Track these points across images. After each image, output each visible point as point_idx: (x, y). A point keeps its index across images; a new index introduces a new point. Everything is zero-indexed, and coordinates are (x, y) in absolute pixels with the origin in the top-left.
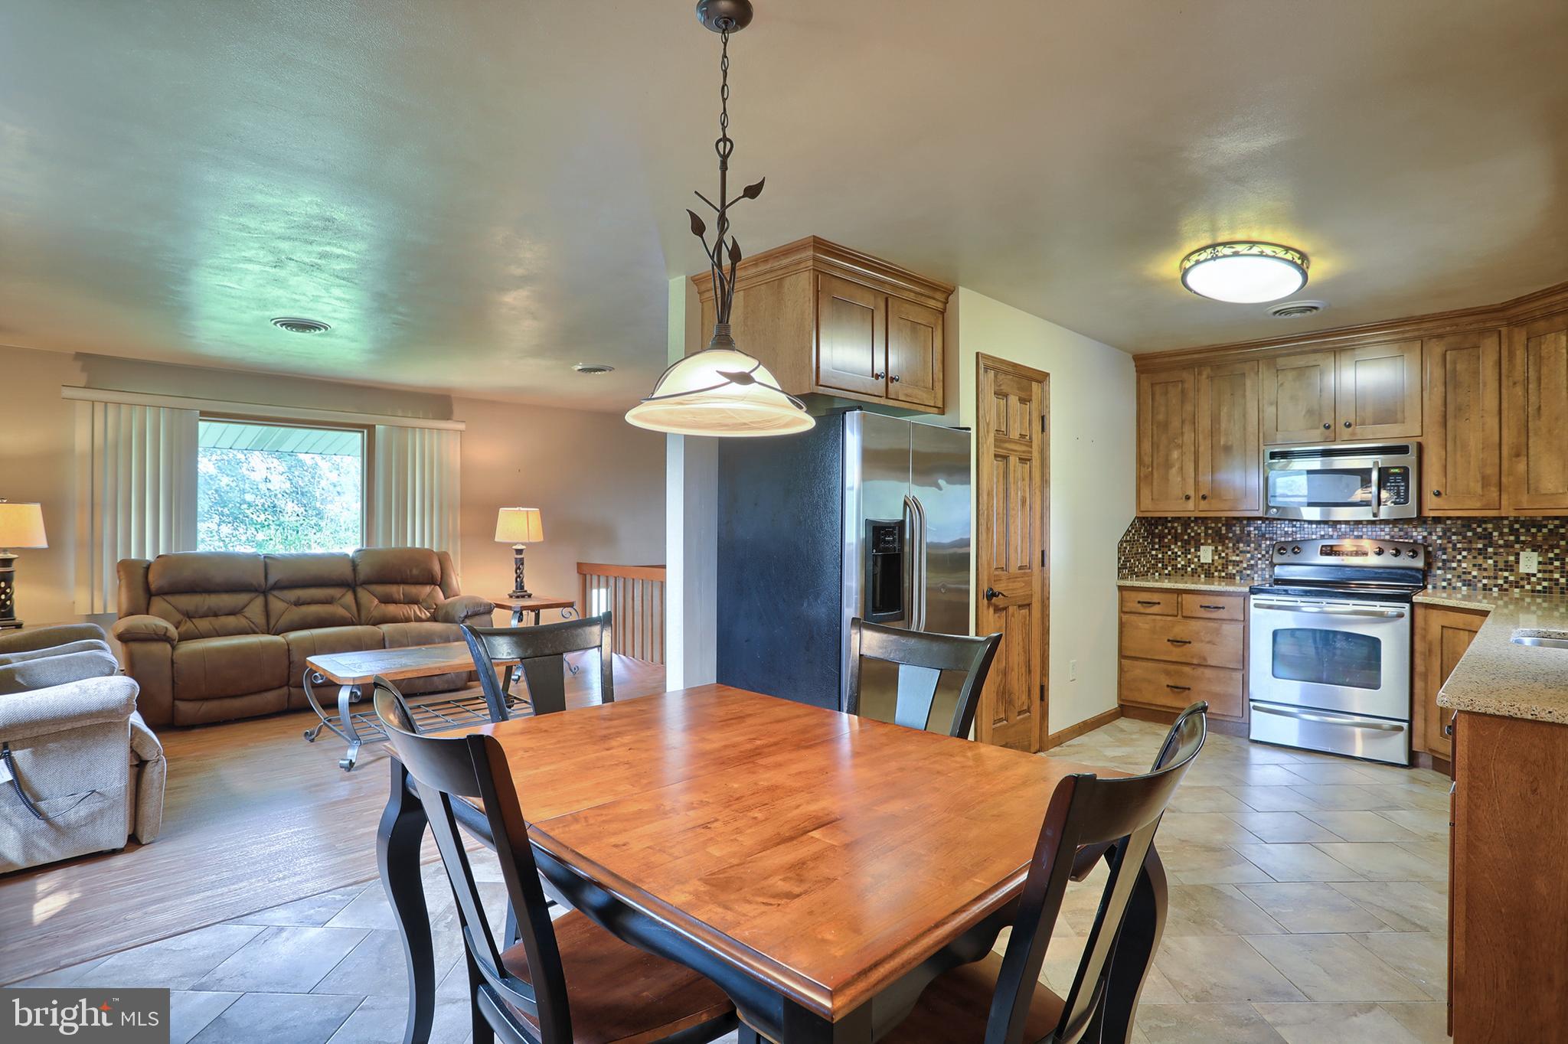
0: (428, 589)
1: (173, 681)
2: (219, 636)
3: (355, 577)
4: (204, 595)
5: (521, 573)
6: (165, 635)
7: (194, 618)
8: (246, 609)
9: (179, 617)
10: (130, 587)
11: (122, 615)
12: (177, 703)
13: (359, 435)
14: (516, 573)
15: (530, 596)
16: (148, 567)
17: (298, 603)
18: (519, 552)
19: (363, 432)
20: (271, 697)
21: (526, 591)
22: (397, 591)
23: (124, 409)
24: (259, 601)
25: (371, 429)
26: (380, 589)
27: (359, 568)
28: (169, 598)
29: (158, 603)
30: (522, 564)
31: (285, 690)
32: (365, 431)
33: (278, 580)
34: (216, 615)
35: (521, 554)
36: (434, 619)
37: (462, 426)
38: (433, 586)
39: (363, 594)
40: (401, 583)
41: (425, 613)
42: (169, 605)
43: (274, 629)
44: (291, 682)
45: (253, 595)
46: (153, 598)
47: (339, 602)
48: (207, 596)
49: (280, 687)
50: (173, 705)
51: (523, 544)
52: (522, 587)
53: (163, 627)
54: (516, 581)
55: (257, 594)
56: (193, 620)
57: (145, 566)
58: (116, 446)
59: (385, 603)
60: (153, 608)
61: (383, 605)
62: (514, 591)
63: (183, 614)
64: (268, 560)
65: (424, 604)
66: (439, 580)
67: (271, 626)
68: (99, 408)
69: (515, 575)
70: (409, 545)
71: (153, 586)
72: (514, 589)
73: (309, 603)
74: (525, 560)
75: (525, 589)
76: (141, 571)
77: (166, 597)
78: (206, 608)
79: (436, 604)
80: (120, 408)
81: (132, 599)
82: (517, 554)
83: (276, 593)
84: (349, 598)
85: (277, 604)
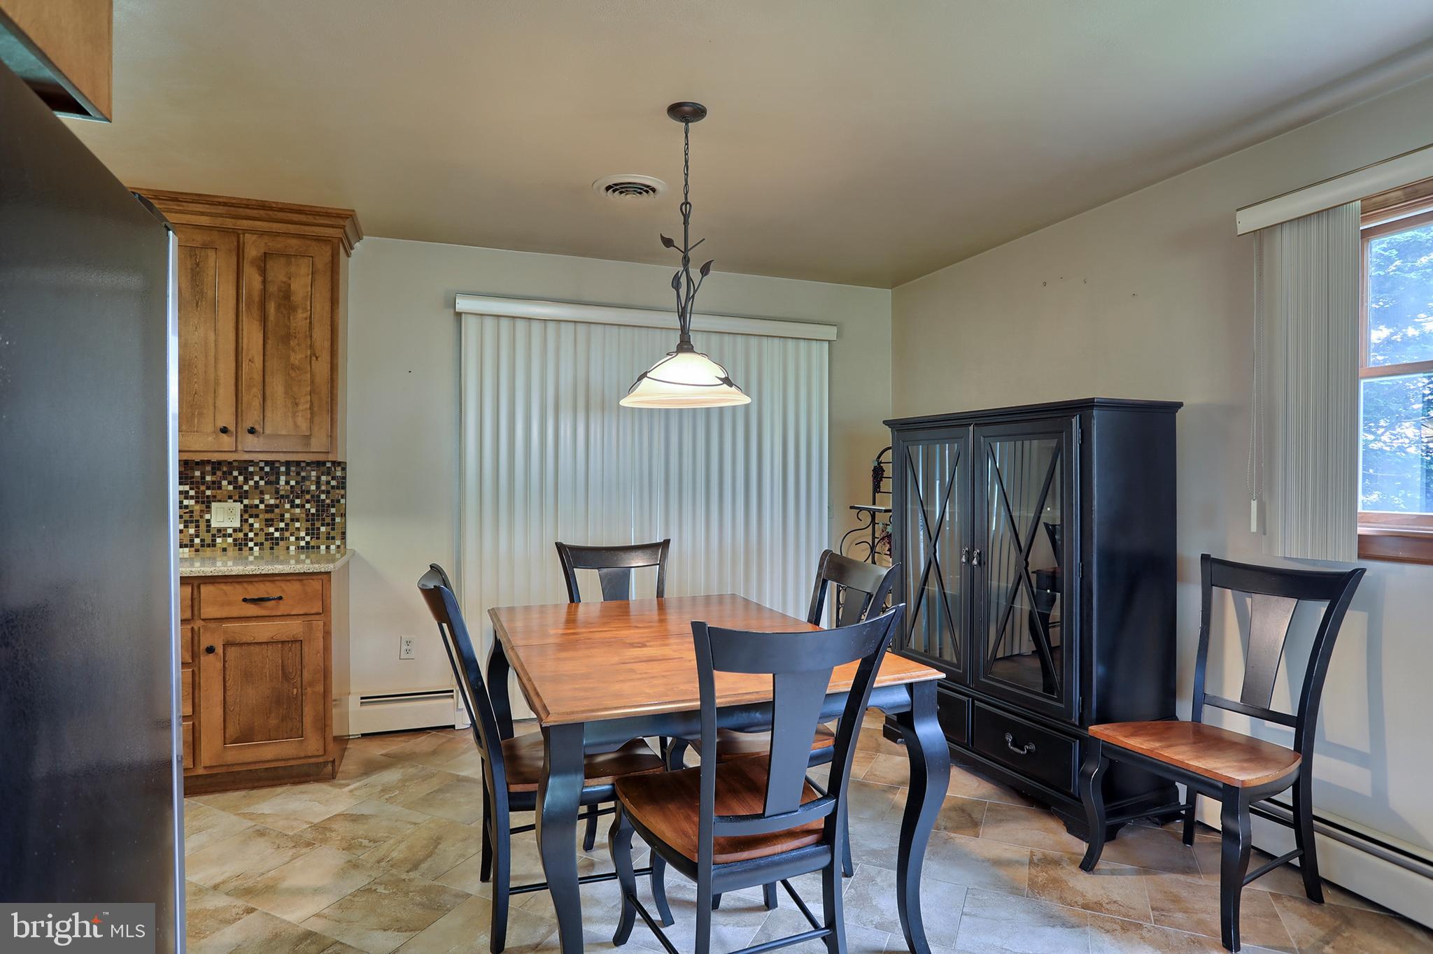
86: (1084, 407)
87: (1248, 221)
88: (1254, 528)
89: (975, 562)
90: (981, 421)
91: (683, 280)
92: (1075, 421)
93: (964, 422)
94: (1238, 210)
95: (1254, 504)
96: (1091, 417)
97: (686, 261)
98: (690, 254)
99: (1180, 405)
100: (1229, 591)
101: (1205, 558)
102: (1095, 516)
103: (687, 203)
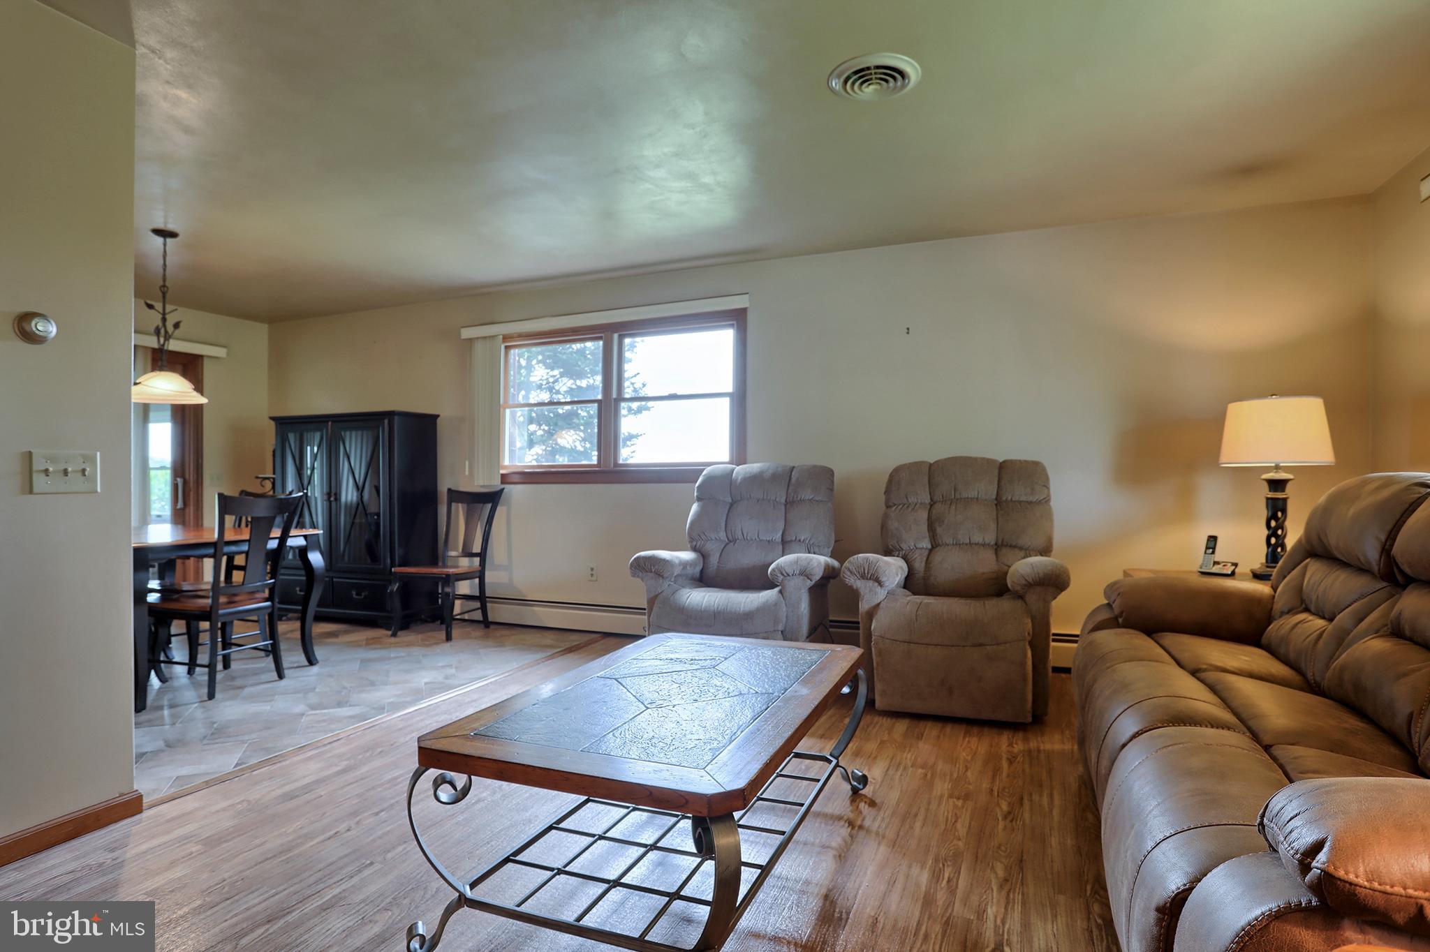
4: (1337, 567)
8: (1340, 615)
46: (1307, 559)
48: (1334, 571)
63: (1302, 600)
77: (1312, 562)
78: (1317, 594)
86: (390, 414)
87: (466, 333)
88: (467, 473)
89: (332, 499)
90: (334, 419)
91: (162, 331)
92: (386, 421)
93: (325, 419)
94: (462, 327)
95: (467, 463)
96: (394, 419)
97: (164, 320)
98: (167, 316)
99: (438, 416)
100: (460, 505)
101: (449, 490)
102: (396, 469)
103: (164, 286)
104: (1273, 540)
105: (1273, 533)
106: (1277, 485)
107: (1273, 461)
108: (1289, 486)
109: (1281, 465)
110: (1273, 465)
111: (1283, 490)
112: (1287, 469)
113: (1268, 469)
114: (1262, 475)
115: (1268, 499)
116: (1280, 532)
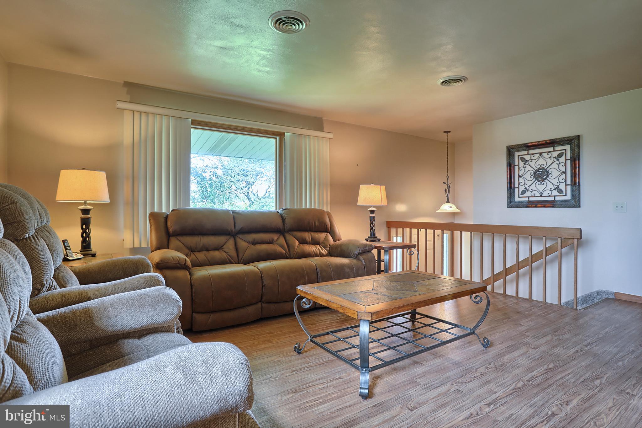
0: (323, 235)
1: (192, 299)
2: (211, 265)
3: (284, 227)
4: (199, 236)
5: (374, 227)
6: (185, 264)
7: (195, 252)
8: (224, 247)
9: (187, 251)
10: (157, 230)
11: (153, 249)
12: (195, 314)
13: (274, 140)
14: (370, 226)
15: (379, 240)
16: (166, 218)
17: (254, 243)
18: (372, 212)
19: (277, 138)
20: (250, 310)
21: (377, 237)
22: (307, 236)
23: (151, 117)
24: (231, 241)
25: (281, 135)
26: (299, 234)
27: (286, 220)
28: (180, 238)
29: (174, 242)
30: (374, 221)
31: (259, 305)
32: (278, 138)
33: (242, 228)
34: (207, 250)
35: (373, 214)
36: (330, 254)
37: (331, 136)
38: (326, 233)
39: (289, 237)
40: (309, 231)
41: (325, 251)
42: (181, 243)
43: (242, 261)
44: (263, 300)
45: (228, 237)
46: (170, 238)
47: (277, 242)
48: (202, 237)
49: (257, 303)
50: (192, 317)
51: (374, 207)
52: (374, 235)
53: (183, 259)
54: (371, 231)
55: (229, 237)
56: (195, 253)
57: (165, 216)
58: (146, 141)
59: (302, 244)
60: (171, 245)
61: (301, 245)
62: (369, 237)
63: (189, 249)
64: (235, 215)
65: (322, 245)
66: (330, 229)
67: (240, 258)
68: (137, 115)
69: (370, 228)
70: (303, 207)
71: (171, 230)
72: (369, 236)
73: (260, 243)
74: (375, 217)
75: (376, 236)
76: (163, 220)
77: (179, 238)
78: (201, 245)
79: (330, 245)
80: (148, 114)
81: (159, 238)
82: (371, 214)
83: (240, 236)
84: (282, 240)
85: (242, 244)
104: (84, 235)
105: (84, 231)
106: (86, 212)
107: (84, 200)
108: (91, 212)
109: (87, 202)
110: (84, 202)
111: (88, 214)
112: (90, 204)
113: (81, 204)
114: (78, 207)
115: (81, 218)
116: (87, 231)
